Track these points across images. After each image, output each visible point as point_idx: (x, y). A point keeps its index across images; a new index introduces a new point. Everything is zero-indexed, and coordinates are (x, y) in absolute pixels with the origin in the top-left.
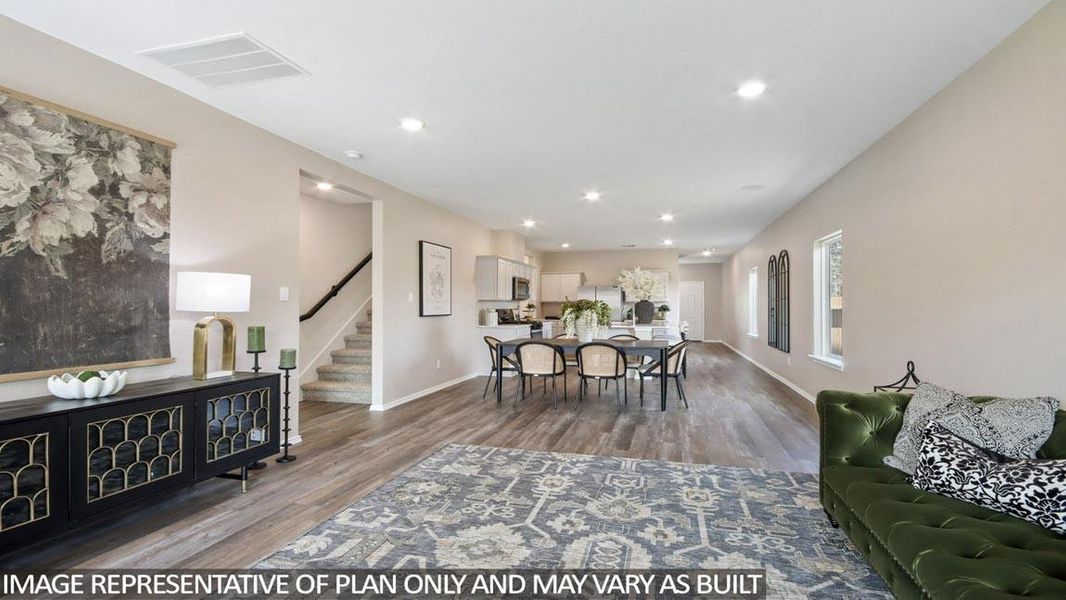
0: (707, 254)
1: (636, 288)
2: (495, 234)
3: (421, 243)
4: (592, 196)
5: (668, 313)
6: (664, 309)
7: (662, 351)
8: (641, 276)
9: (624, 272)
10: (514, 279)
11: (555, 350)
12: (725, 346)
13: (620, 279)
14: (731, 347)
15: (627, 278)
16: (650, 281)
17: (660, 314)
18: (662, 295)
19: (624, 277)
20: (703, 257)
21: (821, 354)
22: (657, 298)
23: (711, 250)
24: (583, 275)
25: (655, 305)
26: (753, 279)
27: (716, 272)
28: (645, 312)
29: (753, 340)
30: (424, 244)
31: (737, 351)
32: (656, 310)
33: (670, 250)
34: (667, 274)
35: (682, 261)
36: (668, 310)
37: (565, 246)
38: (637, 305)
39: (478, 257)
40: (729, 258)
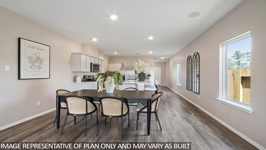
0: (162, 58)
1: (139, 68)
2: (83, 45)
3: (19, 39)
4: (114, 17)
5: (150, 77)
6: (149, 75)
7: (148, 100)
8: (141, 63)
9: (135, 62)
10: (91, 64)
11: (87, 100)
12: (167, 87)
13: (133, 64)
14: (169, 87)
15: (136, 64)
16: (144, 65)
17: (148, 77)
18: (148, 70)
19: (135, 64)
20: (161, 60)
21: (223, 98)
22: (146, 72)
23: (164, 57)
24: (122, 64)
25: (146, 74)
26: (178, 66)
27: (164, 64)
28: (142, 77)
29: (179, 86)
30: (21, 40)
31: (172, 89)
32: (146, 76)
33: (151, 56)
34: (150, 64)
35: (155, 61)
36: (150, 76)
37: (116, 53)
38: (139, 74)
39: (72, 53)
40: (169, 60)
